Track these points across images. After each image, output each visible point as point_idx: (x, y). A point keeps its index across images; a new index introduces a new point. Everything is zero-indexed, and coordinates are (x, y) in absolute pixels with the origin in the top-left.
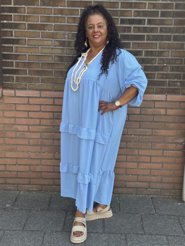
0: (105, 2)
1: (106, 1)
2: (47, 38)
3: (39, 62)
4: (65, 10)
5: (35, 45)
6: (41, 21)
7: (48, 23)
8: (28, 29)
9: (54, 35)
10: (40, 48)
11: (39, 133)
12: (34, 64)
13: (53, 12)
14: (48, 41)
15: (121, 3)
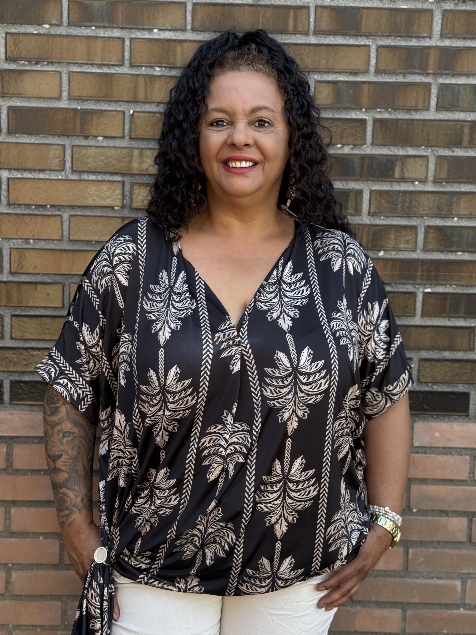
0: (367, 8)
1: (375, 5)
2: (100, 173)
3: (58, 279)
4: (185, 45)
5: (44, 207)
6: (71, 98)
7: (104, 106)
8: (10, 132)
9: (130, 162)
10: (65, 216)
11: (59, 603)
12: (39, 287)
13: (127, 55)
14: (104, 187)
15: (445, 11)
